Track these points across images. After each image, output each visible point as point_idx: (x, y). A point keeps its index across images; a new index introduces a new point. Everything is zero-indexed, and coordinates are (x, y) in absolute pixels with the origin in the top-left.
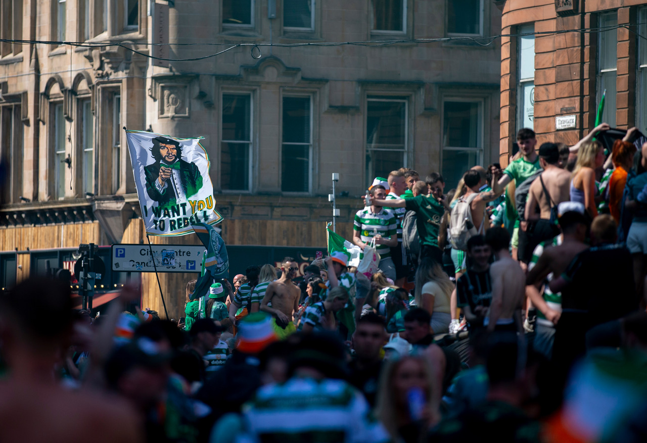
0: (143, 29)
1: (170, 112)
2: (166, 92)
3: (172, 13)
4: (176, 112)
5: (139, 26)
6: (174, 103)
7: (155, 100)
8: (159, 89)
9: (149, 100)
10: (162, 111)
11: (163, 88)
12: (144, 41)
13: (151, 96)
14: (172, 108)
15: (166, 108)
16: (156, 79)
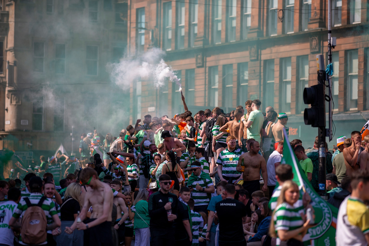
0: (5, 74)
1: (14, 103)
2: (13, 96)
3: (15, 68)
4: (16, 102)
5: (3, 73)
6: (16, 99)
7: (9, 98)
8: (10, 95)
9: (6, 99)
10: (11, 102)
11: (12, 95)
12: (5, 77)
13: (7, 97)
14: (15, 101)
15: (13, 101)
16: (9, 91)
